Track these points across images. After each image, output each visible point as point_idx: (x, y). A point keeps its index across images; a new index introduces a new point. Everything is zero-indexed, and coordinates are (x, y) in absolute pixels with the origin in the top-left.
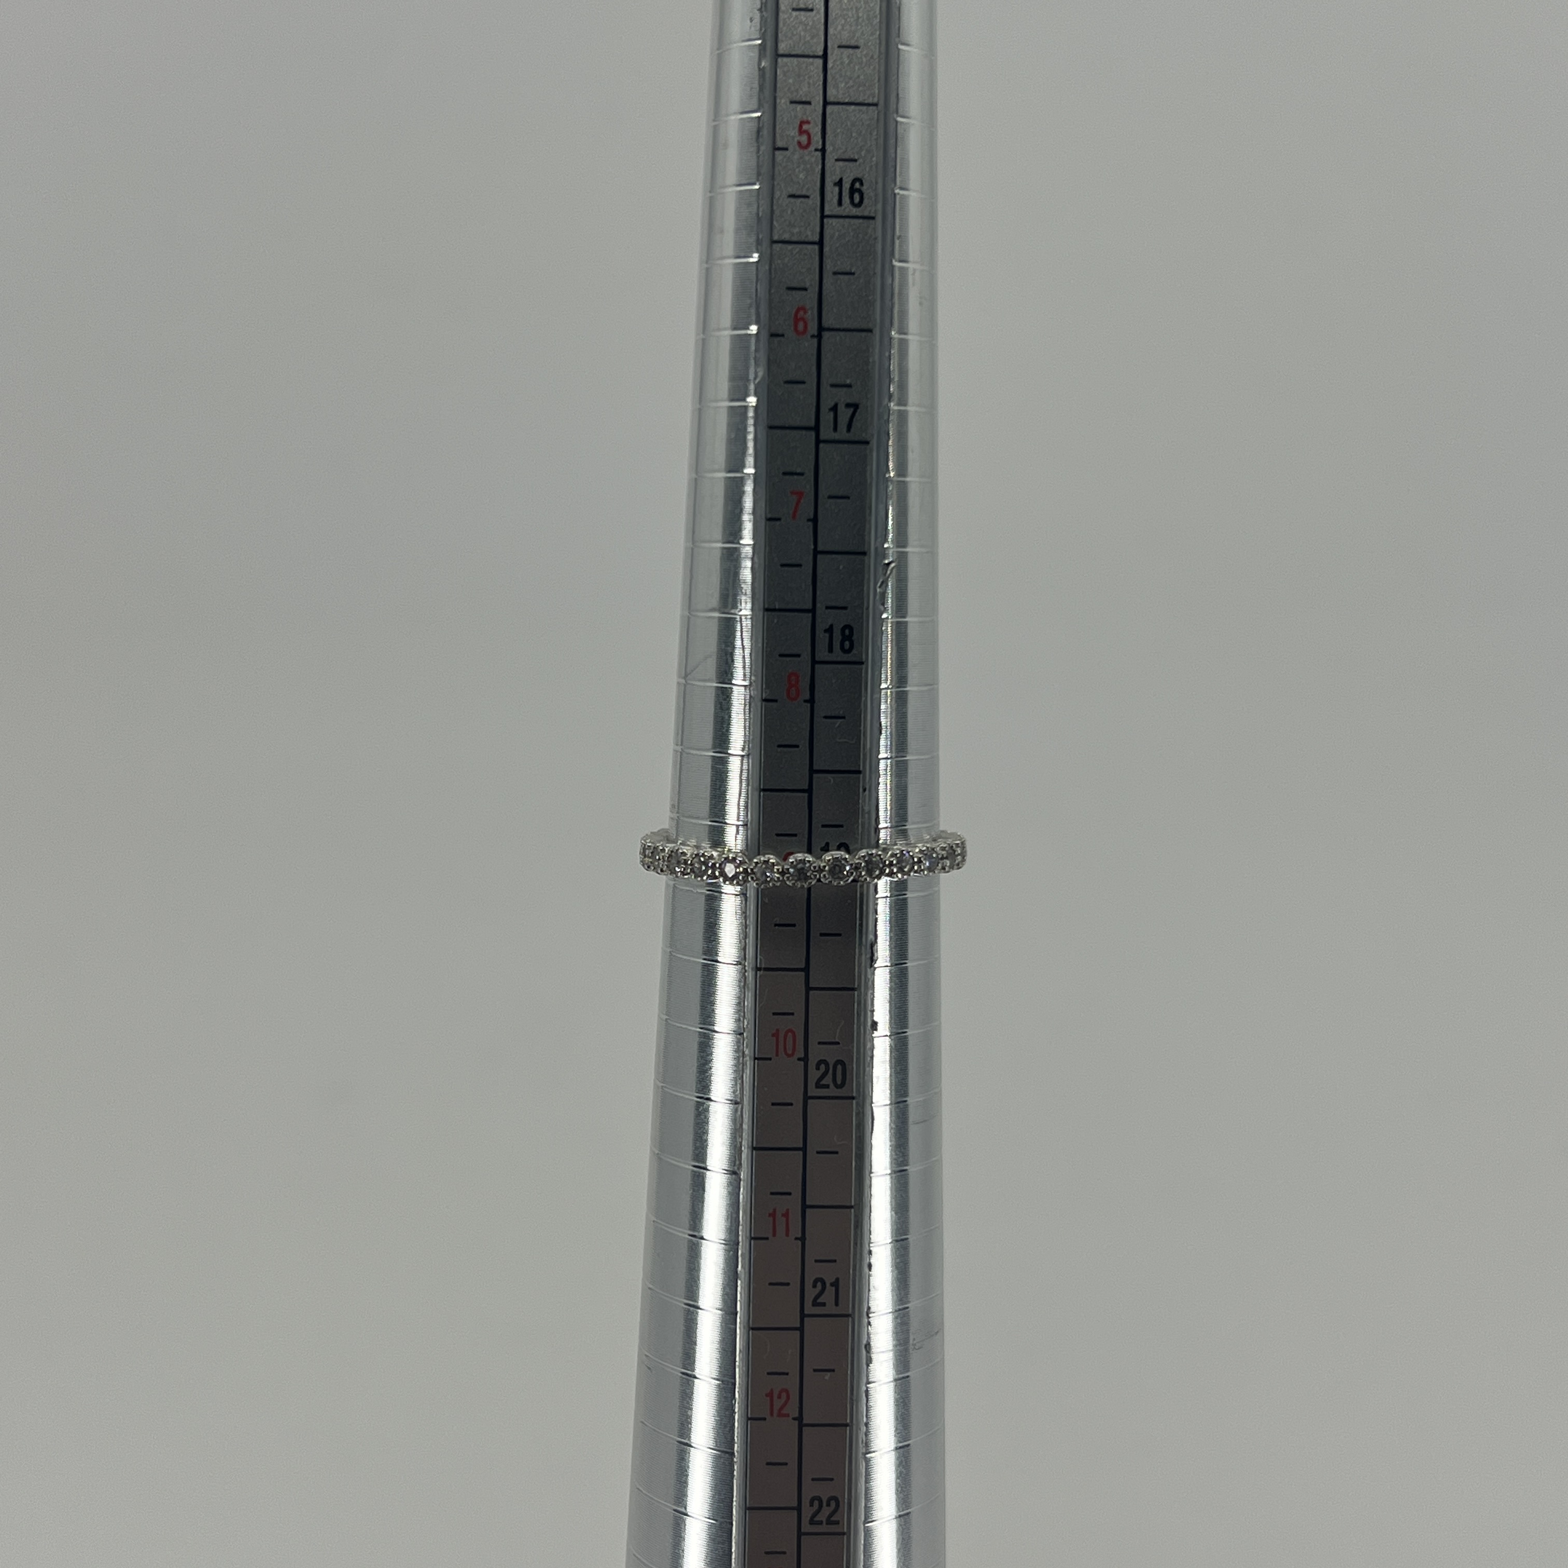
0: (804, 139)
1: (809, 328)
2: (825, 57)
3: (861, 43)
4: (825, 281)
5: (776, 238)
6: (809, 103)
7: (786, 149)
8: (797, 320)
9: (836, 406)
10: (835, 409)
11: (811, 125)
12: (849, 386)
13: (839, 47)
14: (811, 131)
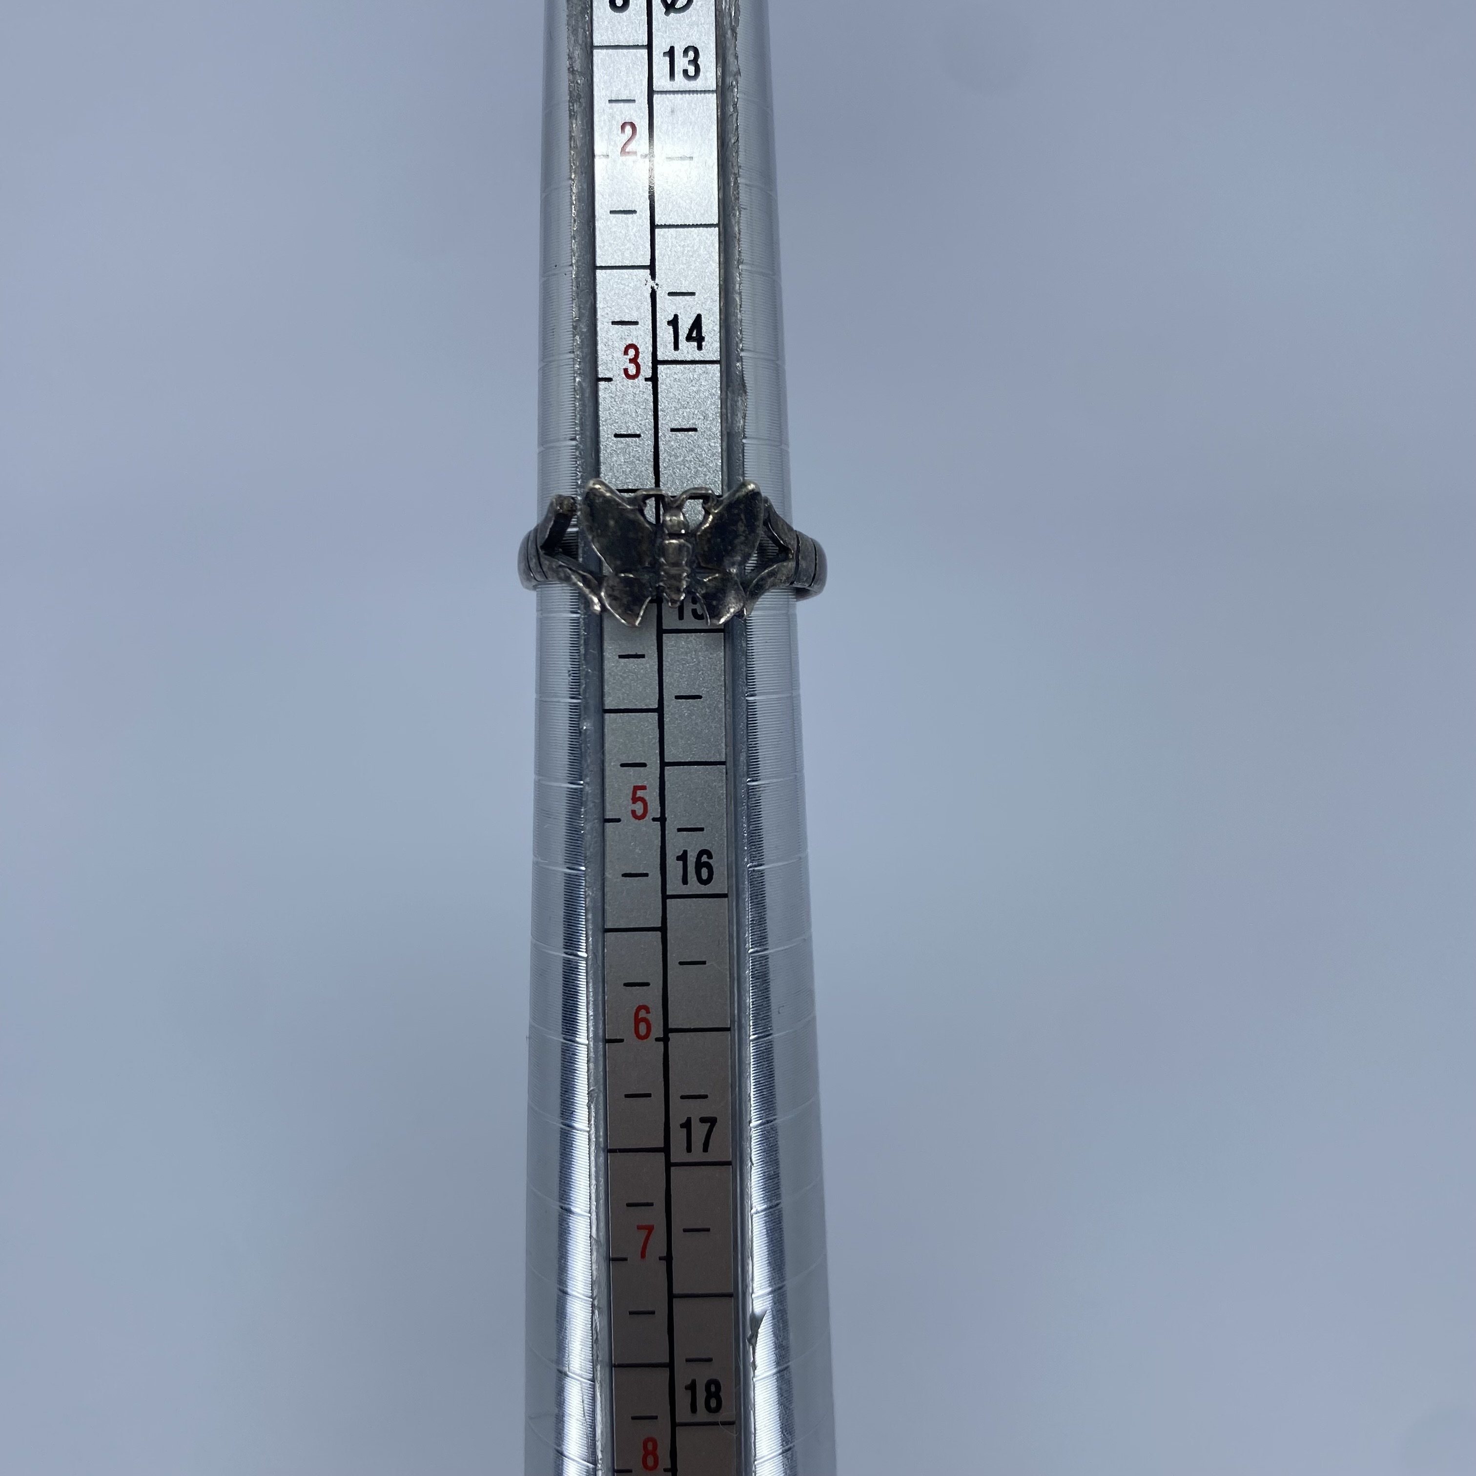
0: (639, 808)
1: (653, 1029)
2: (660, 710)
3: (702, 692)
4: (670, 973)
5: (609, 925)
6: (644, 765)
7: (618, 820)
8: (637, 1021)
9: (689, 1120)
10: (687, 1125)
11: (647, 791)
12: (705, 1097)
13: (677, 697)
14: (647, 798)
